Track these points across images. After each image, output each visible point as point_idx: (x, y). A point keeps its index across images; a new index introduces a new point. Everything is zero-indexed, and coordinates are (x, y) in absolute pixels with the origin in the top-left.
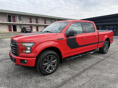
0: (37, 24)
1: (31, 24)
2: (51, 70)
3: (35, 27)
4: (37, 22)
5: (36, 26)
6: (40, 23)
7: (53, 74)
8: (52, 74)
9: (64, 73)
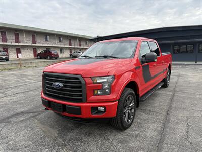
0: (17, 44)
1: (5, 43)
2: (130, 120)
3: (14, 51)
4: (17, 41)
5: (17, 49)
6: (23, 42)
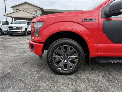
2: (66, 70)
7: (70, 77)
8: (68, 76)
9: (86, 82)
